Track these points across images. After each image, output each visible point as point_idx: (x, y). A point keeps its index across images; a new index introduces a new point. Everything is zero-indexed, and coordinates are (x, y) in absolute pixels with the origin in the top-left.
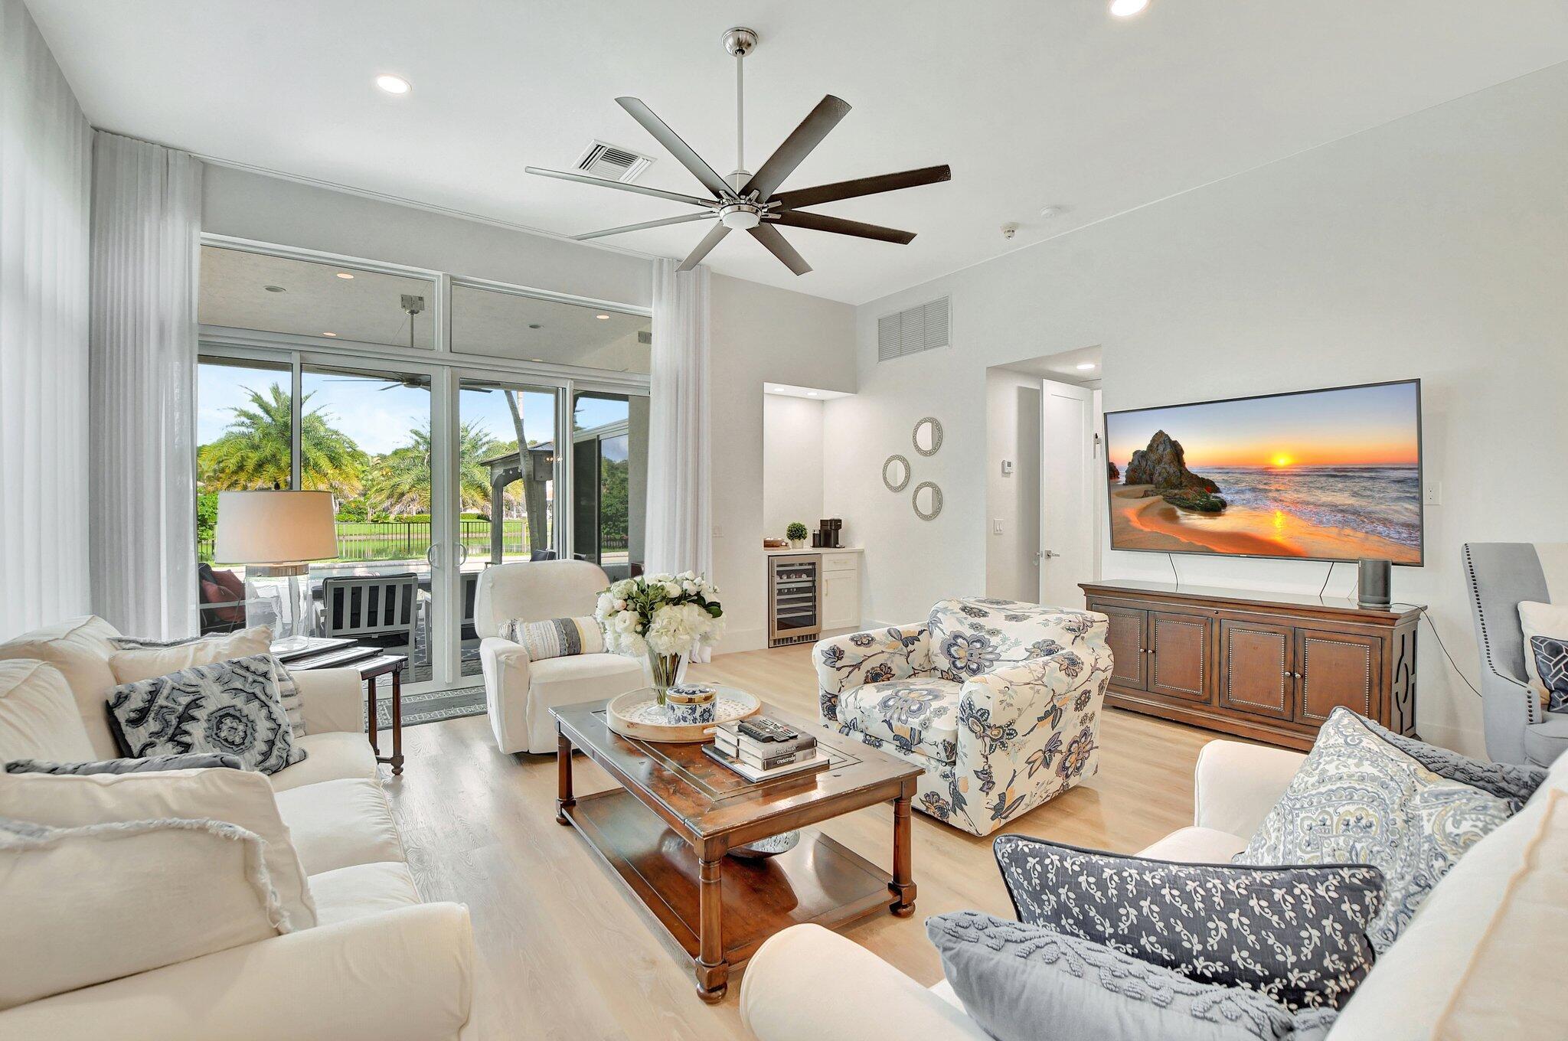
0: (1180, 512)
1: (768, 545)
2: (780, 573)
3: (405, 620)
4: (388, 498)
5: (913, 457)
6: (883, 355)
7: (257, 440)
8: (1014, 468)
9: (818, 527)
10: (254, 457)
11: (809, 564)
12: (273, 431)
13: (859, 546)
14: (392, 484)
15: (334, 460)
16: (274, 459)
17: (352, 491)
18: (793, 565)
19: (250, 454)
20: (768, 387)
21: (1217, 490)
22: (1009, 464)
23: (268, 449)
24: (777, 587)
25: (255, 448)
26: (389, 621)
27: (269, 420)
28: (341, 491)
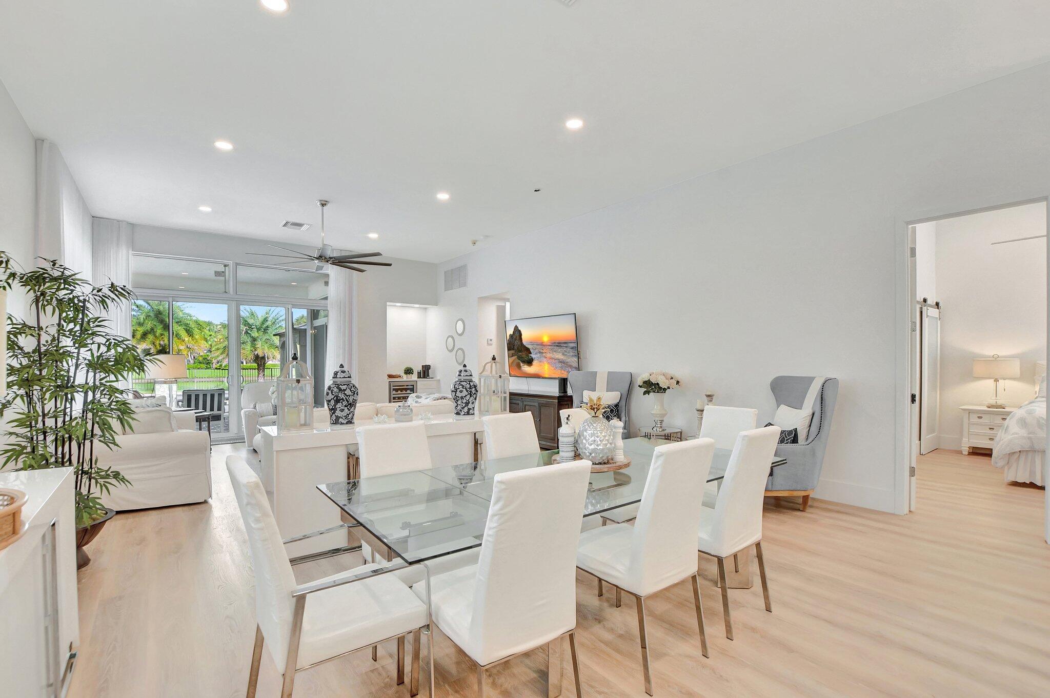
0: (522, 364)
1: (390, 376)
2: (394, 389)
3: (219, 409)
4: (222, 354)
5: (456, 336)
6: (446, 289)
7: (142, 320)
8: (494, 342)
9: (421, 368)
10: (141, 330)
11: (412, 386)
12: (152, 315)
13: (438, 378)
14: (224, 345)
15: (189, 332)
16: (152, 331)
17: (201, 348)
18: (403, 386)
19: (138, 329)
20: (388, 303)
21: (531, 353)
22: (491, 340)
23: (149, 325)
24: (392, 396)
25: (140, 324)
26: (212, 409)
27: (149, 307)
28: (194, 349)
